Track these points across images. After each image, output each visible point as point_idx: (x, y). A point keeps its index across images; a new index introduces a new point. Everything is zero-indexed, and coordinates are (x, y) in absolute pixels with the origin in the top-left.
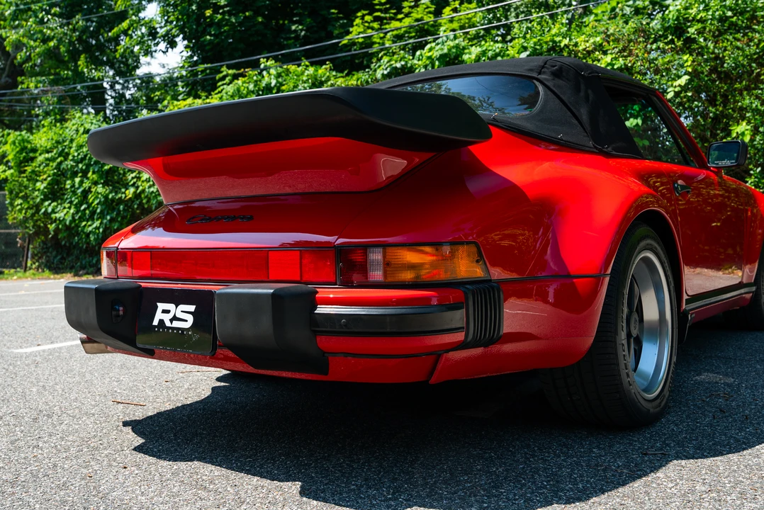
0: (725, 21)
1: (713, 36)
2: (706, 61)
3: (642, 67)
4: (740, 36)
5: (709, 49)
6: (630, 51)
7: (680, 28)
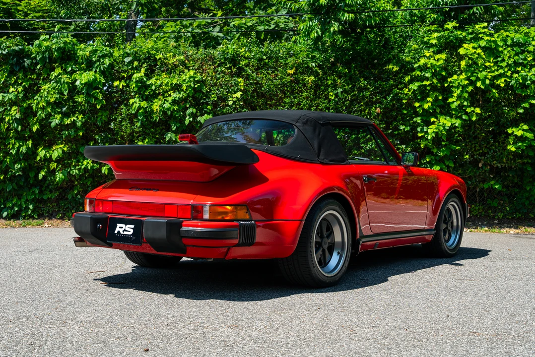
0: (262, 61)
1: (255, 69)
2: (251, 84)
3: (212, 82)
4: (270, 72)
5: (252, 77)
6: (203, 70)
7: (234, 60)
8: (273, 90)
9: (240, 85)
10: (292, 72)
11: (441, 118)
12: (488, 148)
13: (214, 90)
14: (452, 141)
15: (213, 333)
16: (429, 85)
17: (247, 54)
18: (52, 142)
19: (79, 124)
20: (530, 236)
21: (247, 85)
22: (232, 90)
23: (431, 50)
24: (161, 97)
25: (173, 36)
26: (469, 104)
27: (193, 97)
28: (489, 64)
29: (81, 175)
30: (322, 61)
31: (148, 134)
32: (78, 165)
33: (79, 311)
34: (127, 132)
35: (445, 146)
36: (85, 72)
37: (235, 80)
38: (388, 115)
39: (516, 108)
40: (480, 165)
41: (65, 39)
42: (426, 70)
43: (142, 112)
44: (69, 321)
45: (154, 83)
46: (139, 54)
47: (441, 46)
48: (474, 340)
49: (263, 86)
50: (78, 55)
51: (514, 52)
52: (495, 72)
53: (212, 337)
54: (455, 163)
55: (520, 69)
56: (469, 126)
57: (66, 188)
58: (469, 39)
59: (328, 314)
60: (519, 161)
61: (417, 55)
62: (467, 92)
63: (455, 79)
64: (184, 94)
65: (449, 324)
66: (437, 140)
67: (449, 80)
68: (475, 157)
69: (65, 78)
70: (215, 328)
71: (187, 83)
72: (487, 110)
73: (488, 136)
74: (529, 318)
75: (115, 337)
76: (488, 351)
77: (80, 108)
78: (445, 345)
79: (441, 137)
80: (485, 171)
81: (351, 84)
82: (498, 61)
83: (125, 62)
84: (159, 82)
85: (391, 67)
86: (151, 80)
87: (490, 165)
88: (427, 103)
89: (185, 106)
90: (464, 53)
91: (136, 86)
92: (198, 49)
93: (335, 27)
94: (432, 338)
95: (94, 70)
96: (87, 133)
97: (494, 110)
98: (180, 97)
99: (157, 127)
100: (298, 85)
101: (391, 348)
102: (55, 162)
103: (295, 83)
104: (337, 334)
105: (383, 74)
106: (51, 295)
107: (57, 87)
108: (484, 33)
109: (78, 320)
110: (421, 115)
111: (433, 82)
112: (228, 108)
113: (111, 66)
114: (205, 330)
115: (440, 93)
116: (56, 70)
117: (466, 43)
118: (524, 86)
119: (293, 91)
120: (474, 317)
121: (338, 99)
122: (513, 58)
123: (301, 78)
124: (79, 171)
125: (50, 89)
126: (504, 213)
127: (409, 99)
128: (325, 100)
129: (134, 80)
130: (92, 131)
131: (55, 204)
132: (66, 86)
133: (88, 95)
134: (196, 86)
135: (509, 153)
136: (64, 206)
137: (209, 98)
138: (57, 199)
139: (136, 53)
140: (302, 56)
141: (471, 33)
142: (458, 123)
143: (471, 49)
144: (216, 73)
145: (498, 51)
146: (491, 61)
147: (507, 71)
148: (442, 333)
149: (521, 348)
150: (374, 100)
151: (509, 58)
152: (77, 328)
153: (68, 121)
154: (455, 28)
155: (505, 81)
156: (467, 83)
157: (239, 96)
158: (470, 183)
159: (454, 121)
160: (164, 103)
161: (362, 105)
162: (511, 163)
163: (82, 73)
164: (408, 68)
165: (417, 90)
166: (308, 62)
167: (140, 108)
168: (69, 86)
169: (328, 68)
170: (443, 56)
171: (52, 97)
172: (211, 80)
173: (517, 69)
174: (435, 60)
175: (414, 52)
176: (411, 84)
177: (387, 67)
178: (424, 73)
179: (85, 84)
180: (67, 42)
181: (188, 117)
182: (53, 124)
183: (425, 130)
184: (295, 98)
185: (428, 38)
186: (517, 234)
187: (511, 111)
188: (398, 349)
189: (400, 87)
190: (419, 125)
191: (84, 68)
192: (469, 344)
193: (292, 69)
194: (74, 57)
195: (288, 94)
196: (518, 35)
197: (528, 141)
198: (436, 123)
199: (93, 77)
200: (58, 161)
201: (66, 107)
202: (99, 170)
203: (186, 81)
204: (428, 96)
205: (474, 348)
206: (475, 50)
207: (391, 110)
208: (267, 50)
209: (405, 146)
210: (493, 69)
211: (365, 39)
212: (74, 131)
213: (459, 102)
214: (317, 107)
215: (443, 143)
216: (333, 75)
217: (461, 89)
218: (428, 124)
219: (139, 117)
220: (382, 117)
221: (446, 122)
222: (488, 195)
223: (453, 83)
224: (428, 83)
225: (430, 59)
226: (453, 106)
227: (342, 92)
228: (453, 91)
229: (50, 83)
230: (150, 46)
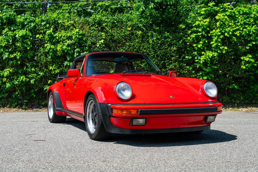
0: (114, 24)
1: (110, 28)
2: (109, 35)
3: (88, 35)
4: (118, 29)
5: (109, 32)
6: (83, 28)
7: (100, 23)
8: (120, 39)
9: (103, 36)
10: (130, 29)
11: (207, 52)
12: (231, 67)
13: (90, 39)
14: (213, 64)
15: (93, 165)
16: (201, 35)
17: (106, 20)
18: (4, 67)
19: (18, 57)
20: (253, 112)
21: (107, 36)
22: (99, 38)
23: (202, 17)
24: (61, 43)
25: (67, 11)
26: (221, 45)
27: (78, 42)
28: (231, 24)
29: (19, 84)
30: (145, 23)
31: (55, 63)
32: (18, 79)
33: (22, 155)
34: (43, 62)
35: (209, 66)
36: (21, 30)
37: (100, 34)
38: (180, 51)
39: (245, 46)
40: (227, 76)
41: (10, 13)
42: (199, 27)
43: (51, 51)
44: (17, 161)
45: (57, 36)
46: (49, 21)
47: (206, 15)
48: (228, 166)
49: (115, 37)
50: (17, 21)
51: (244, 18)
52: (234, 28)
53: (93, 167)
54: (214, 75)
55: (247, 26)
56: (221, 56)
57: (12, 91)
58: (221, 11)
59: (152, 154)
60: (247, 73)
61: (194, 20)
62: (220, 38)
63: (214, 32)
64: (74, 41)
65: (215, 157)
66: (205, 63)
67: (211, 32)
68: (225, 72)
69: (10, 33)
70: (94, 162)
71: (75, 35)
72: (230, 47)
73: (231, 61)
74: (255, 154)
75: (42, 168)
76: (236, 171)
77: (18, 49)
78: (214, 168)
79: (207, 62)
80: (230, 79)
81: (161, 35)
82: (236, 22)
83: (42, 25)
84: (60, 35)
85: (181, 26)
86: (56, 34)
87: (232, 76)
88: (200, 44)
89: (74, 47)
90: (218, 18)
91: (48, 37)
92: (80, 18)
93: (152, 5)
94: (207, 165)
95: (26, 29)
96: (22, 62)
97: (234, 47)
98: (72, 43)
99: (60, 58)
100: (133, 36)
101: (186, 171)
102: (5, 78)
103: (132, 35)
104: (158, 164)
105: (177, 30)
106: (7, 147)
107: (6, 38)
108: (228, 8)
109: (21, 160)
110: (197, 51)
111: (203, 34)
112: (97, 48)
113: (35, 27)
114: (89, 164)
115: (206, 39)
116: (5, 29)
117: (219, 13)
118: (249, 35)
119: (131, 39)
120: (227, 154)
121: (154, 43)
122: (243, 21)
123: (135, 32)
124: (19, 83)
125: (2, 39)
126: (240, 100)
127: (191, 42)
128: (147, 43)
129: (47, 34)
130: (25, 61)
131: (6, 100)
132: (11, 37)
133: (23, 42)
134: (80, 37)
135: (242, 69)
136: (11, 101)
137: (87, 43)
138: (7, 97)
139: (48, 20)
140: (135, 21)
141: (222, 8)
142: (216, 54)
143: (222, 16)
144: (90, 30)
145: (236, 17)
146: (232, 22)
147: (241, 27)
148: (212, 162)
149: (253, 169)
150: (172, 43)
151: (241, 20)
152: (21, 164)
153: (12, 56)
154: (213, 5)
155: (240, 32)
156: (220, 34)
157: (102, 42)
158: (222, 85)
159: (214, 53)
160: (63, 46)
161: (166, 46)
162: (243, 75)
163: (19, 31)
164: (190, 27)
165: (195, 38)
166: (138, 24)
167: (50, 49)
168: (12, 38)
169: (148, 27)
170: (208, 20)
171: (3, 43)
172: (88, 34)
173: (246, 26)
174: (204, 22)
175: (193, 18)
176: (191, 34)
177: (179, 26)
178: (198, 29)
179: (21, 36)
180: (11, 14)
181: (76, 53)
182: (4, 58)
183: (199, 58)
184: (131, 42)
185: (200, 11)
186: (247, 111)
187: (243, 48)
188: (190, 171)
189: (186, 36)
190: (196, 56)
191: (20, 28)
192: (226, 167)
193: (130, 27)
194: (15, 22)
195: (128, 41)
196: (246, 9)
197: (252, 63)
198: (205, 55)
199: (25, 33)
200: (7, 77)
201: (11, 49)
202: (29, 82)
203: (75, 34)
204: (200, 41)
205: (229, 169)
206: (224, 17)
207: (182, 48)
208: (117, 18)
209: (189, 67)
210: (233, 27)
211: (167, 12)
212: (16, 61)
213: (216, 44)
214: (143, 47)
215: (208, 65)
216: (151, 30)
217: (217, 37)
218: (201, 55)
219: (50, 54)
220: (177, 52)
221: (210, 54)
222: (232, 91)
223: (213, 34)
224: (200, 34)
225: (201, 22)
226: (213, 46)
227: (156, 39)
228: (213, 38)
229: (2, 36)
230: (55, 16)
